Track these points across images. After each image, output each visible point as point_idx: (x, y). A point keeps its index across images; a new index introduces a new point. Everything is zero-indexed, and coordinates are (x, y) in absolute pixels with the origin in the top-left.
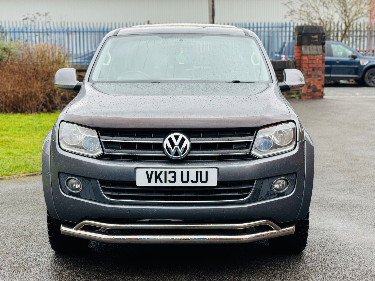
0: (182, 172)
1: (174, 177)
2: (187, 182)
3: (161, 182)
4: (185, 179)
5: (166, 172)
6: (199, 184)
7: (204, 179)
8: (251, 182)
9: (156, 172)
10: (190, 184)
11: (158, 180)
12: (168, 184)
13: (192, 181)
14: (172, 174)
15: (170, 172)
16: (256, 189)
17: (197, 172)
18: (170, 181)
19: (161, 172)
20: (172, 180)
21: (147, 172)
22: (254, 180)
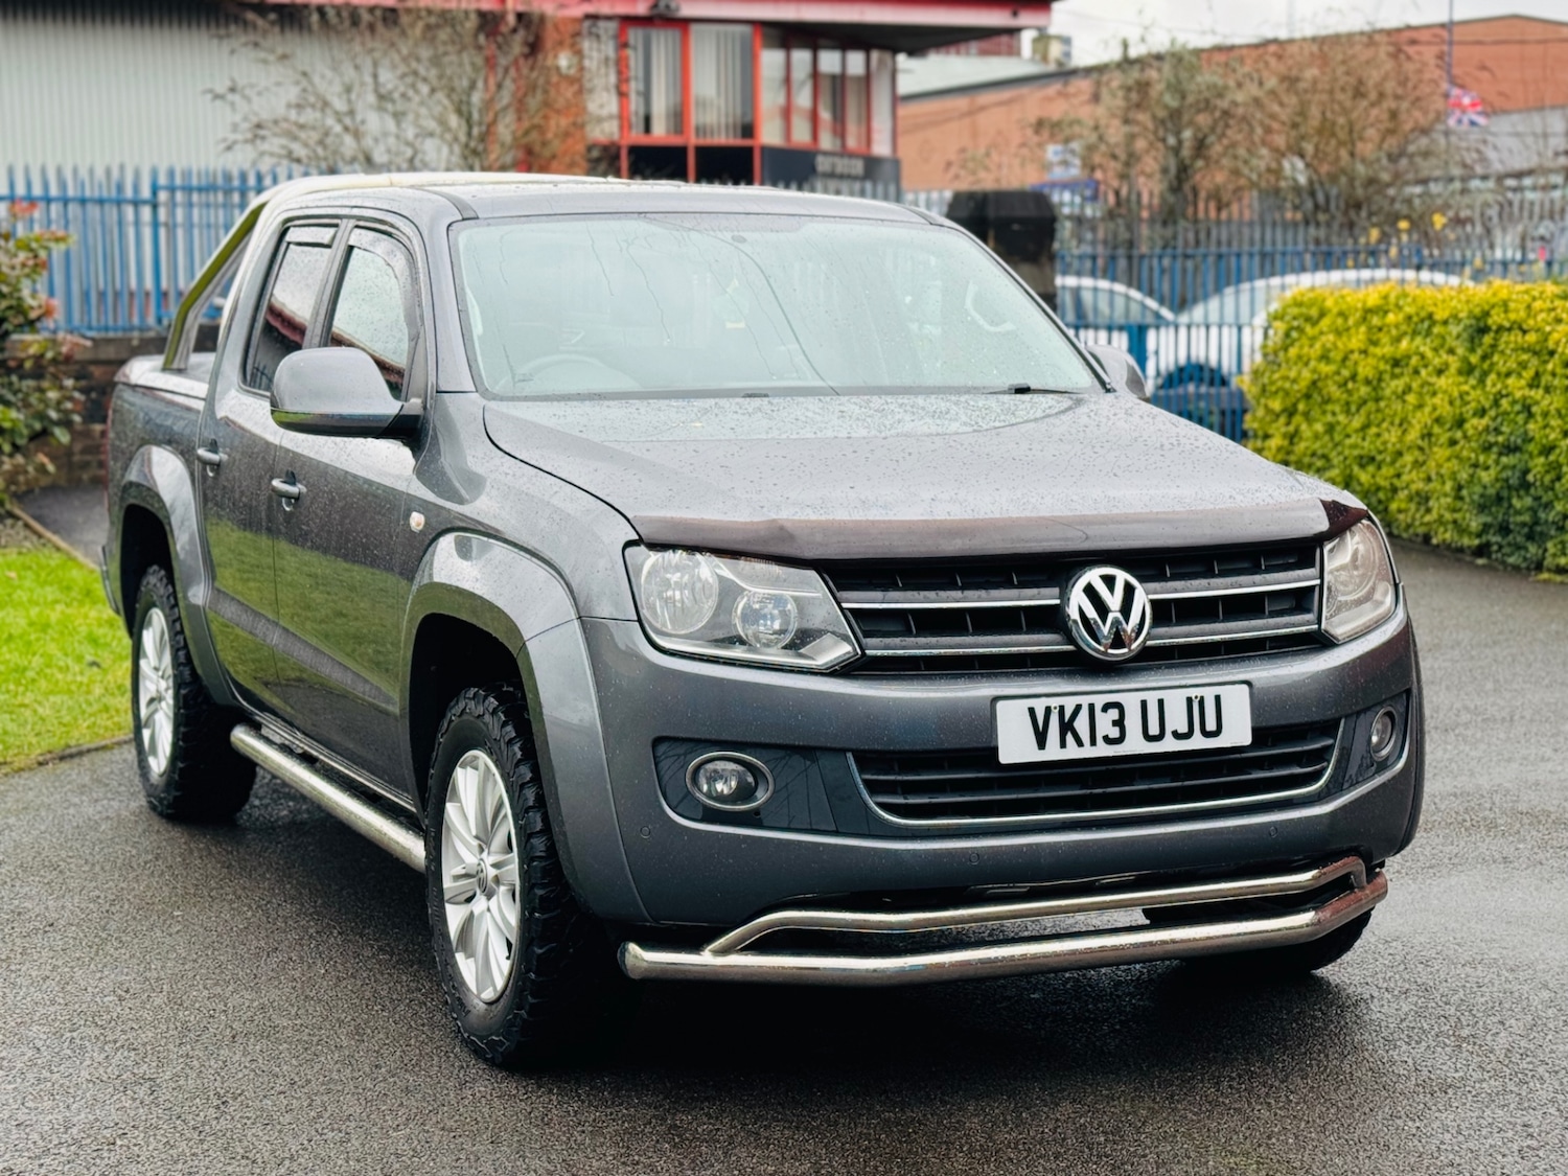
0: (1144, 704)
1: (1119, 723)
2: (1160, 737)
3: (1080, 743)
4: (1154, 730)
5: (1092, 707)
6: (1198, 742)
7: (1211, 726)
8: (1328, 728)
9: (1062, 709)
10: (1169, 745)
11: (1069, 737)
12: (1103, 750)
13: (1177, 735)
14: (1114, 714)
15: (1106, 707)
16: (1342, 749)
17: (1189, 701)
18: (1108, 740)
19: (1078, 708)
20: (1114, 733)
21: (1032, 711)
22: (1340, 719)
